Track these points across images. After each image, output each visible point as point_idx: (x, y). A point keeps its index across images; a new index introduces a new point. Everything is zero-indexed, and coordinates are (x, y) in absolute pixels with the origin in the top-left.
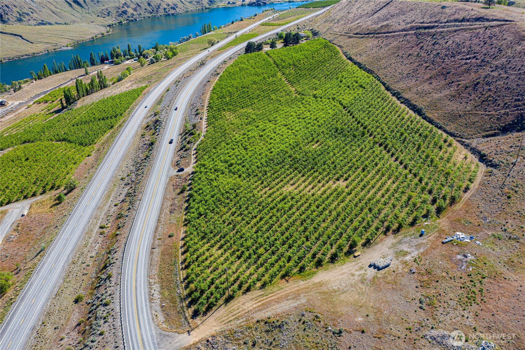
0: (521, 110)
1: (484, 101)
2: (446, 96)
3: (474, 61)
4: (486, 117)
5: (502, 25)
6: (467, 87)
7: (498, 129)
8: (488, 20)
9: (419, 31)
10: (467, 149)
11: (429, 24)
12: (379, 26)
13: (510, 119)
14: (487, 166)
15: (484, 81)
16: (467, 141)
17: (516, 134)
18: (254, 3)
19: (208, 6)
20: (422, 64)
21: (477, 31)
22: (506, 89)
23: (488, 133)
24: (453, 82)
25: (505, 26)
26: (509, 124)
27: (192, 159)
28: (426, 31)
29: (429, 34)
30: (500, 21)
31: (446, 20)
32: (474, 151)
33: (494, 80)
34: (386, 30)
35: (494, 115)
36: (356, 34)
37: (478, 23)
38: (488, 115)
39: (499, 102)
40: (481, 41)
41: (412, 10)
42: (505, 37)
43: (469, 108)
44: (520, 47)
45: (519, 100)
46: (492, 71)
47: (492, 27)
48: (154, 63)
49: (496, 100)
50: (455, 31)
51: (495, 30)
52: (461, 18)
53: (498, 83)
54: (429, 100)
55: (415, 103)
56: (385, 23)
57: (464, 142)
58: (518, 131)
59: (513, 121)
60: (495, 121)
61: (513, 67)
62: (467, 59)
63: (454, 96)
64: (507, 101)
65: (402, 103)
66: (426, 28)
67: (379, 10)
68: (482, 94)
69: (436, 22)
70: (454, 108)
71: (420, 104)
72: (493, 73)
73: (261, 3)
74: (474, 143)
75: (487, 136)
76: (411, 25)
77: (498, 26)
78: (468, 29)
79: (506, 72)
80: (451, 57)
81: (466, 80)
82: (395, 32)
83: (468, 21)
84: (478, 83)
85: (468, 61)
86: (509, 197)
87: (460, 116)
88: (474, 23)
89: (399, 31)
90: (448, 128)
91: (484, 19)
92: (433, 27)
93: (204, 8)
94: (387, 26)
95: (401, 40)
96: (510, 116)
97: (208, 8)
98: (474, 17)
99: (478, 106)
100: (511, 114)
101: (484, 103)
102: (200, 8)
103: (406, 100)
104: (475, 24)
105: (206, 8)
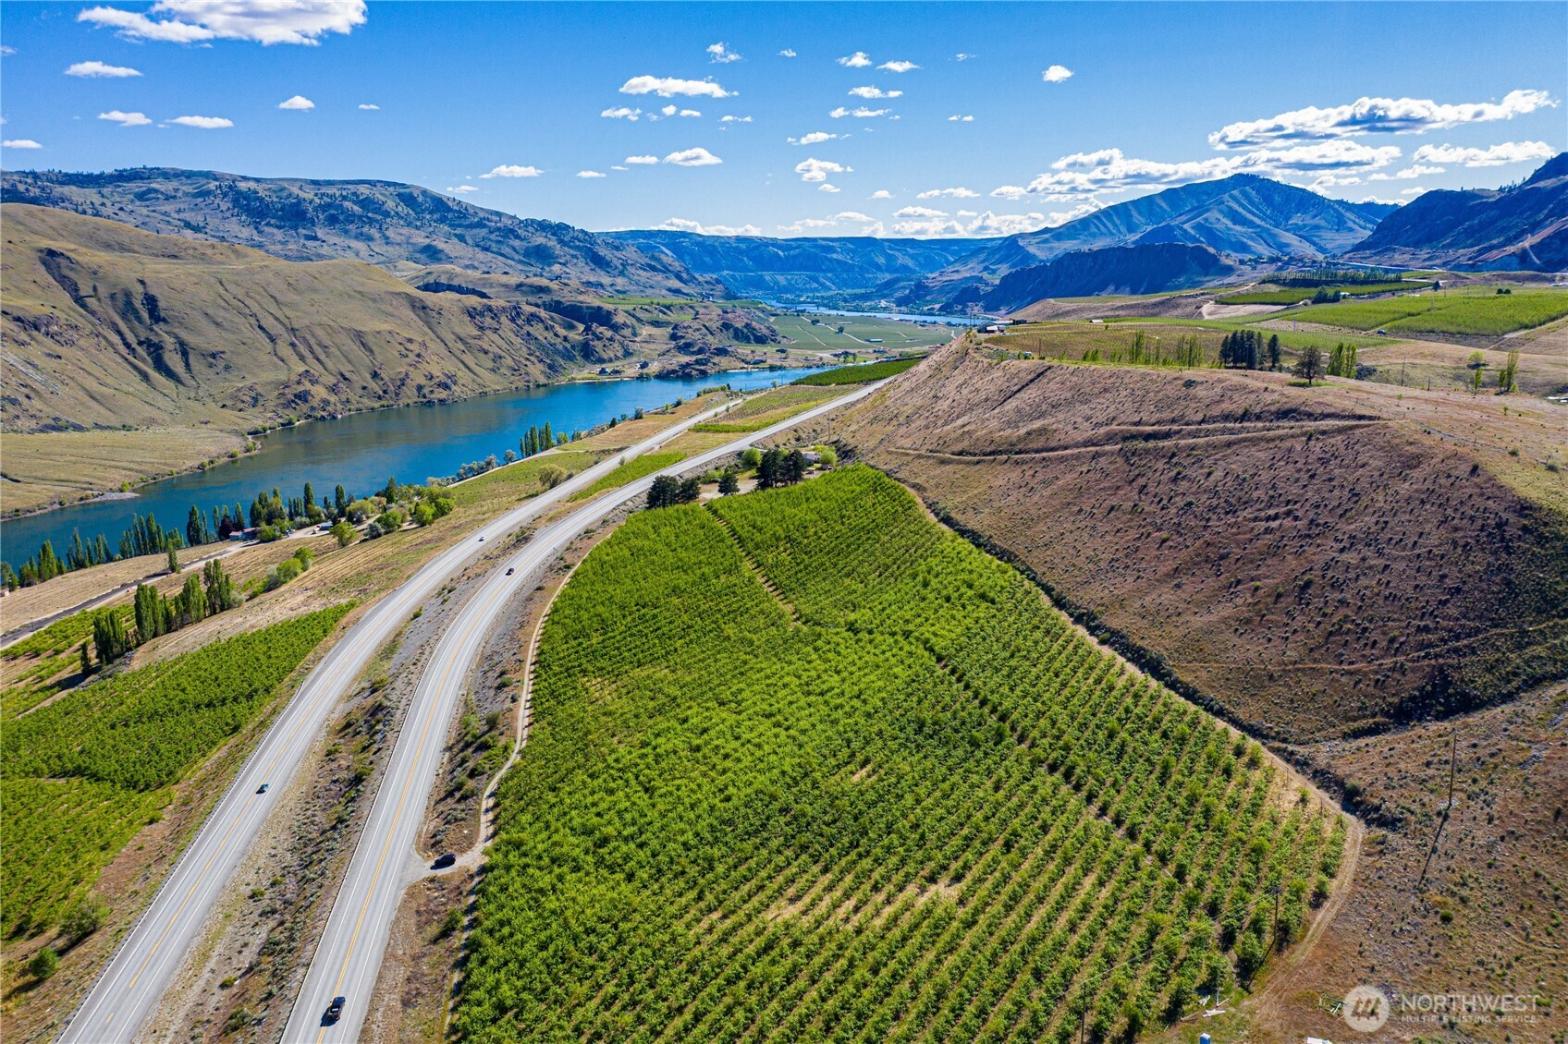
0: (1436, 656)
1: (1331, 634)
2: (1224, 620)
3: (1288, 522)
4: (1344, 679)
5: (1352, 428)
6: (1279, 596)
7: (1387, 714)
8: (1310, 416)
9: (1131, 445)
10: (1304, 773)
11: (1156, 428)
12: (1023, 431)
13: (1411, 684)
14: (1369, 823)
15: (1323, 577)
16: (1302, 751)
17: (1434, 727)
18: (674, 371)
19: (542, 380)
20: (1149, 534)
21: (1287, 444)
22: (1386, 598)
23: (1356, 725)
24: (1239, 582)
25: (1357, 432)
26: (1412, 698)
27: (483, 827)
28: (1151, 444)
29: (1158, 454)
30: (1344, 417)
31: (1199, 417)
32: (1324, 779)
33: (1352, 575)
34: (1040, 443)
35: (1365, 674)
36: (960, 453)
37: (1286, 423)
38: (1350, 673)
39: (1373, 636)
40: (1299, 471)
41: (1106, 390)
42: (1362, 459)
43: (1292, 654)
44: (1407, 485)
45: (1426, 629)
46: (1342, 550)
47: (1324, 433)
48: (379, 535)
49: (1365, 630)
50: (1229, 444)
51: (1332, 441)
52: (1241, 412)
53: (1363, 581)
54: (1177, 633)
55: (1140, 643)
56: (1037, 424)
57: (1292, 753)
58: (1440, 717)
59: (1421, 689)
60: (1371, 689)
61: (1397, 538)
62: (1268, 519)
63: (1248, 621)
64: (1396, 633)
65: (1103, 642)
66: (1148, 437)
67: (1019, 391)
68: (1325, 615)
69: (1173, 421)
70: (1251, 654)
71: (1154, 644)
72: (1345, 557)
73: (694, 373)
74: (1322, 754)
75: (1357, 734)
76: (1108, 428)
77: (1340, 431)
78: (1262, 439)
79: (1380, 553)
80: (1227, 513)
81: (1274, 576)
82: (1066, 448)
83: (1258, 418)
84: (1308, 584)
85: (1274, 524)
86: (1446, 919)
87: (1271, 677)
88: (1275, 424)
89: (1077, 445)
90: (1241, 714)
91: (1299, 414)
92: (1167, 435)
93: (531, 385)
94: (1043, 431)
95: (1085, 470)
96: (1410, 675)
97: (545, 385)
98: (1273, 408)
99: (1319, 647)
100: (1413, 670)
101: (1332, 638)
102: (520, 385)
103: (1114, 633)
104: (1278, 427)
105: (538, 386)
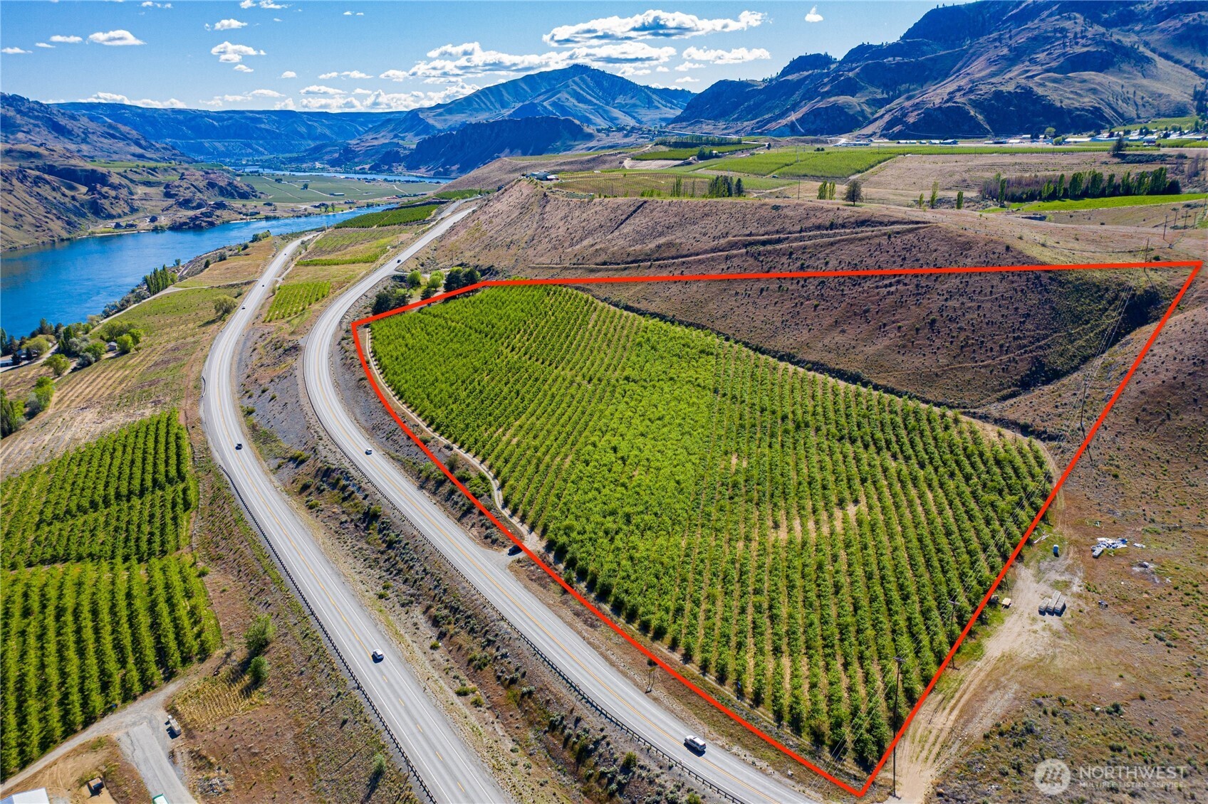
0: (1031, 352)
1: (962, 347)
2: (887, 347)
3: (900, 287)
4: (982, 370)
5: (916, 229)
6: (917, 330)
7: (1016, 385)
8: (881, 223)
9: (754, 249)
10: (988, 422)
11: (766, 237)
12: (652, 245)
13: (1024, 368)
14: (1043, 440)
15: (942, 316)
16: (980, 411)
17: (1046, 388)
19: (65, 235)
20: (802, 304)
21: (877, 241)
22: (987, 324)
23: (1002, 393)
24: (885, 325)
25: (921, 231)
26: (1027, 375)
28: (769, 247)
29: (779, 253)
30: (905, 223)
31: (798, 228)
32: (1000, 422)
33: (960, 313)
34: (673, 252)
35: (994, 366)
36: (605, 263)
37: (864, 229)
38: (985, 367)
39: (989, 345)
40: (893, 256)
41: (706, 215)
42: (933, 247)
43: (943, 361)
44: (969, 260)
45: (1019, 338)
46: (946, 300)
47: (898, 233)
48: (90, 364)
49: (982, 342)
50: (832, 244)
51: (907, 237)
52: (828, 224)
53: (968, 316)
54: (861, 357)
55: (837, 367)
56: (662, 240)
57: (975, 413)
58: (1044, 383)
59: (1030, 370)
60: (1001, 373)
61: (979, 289)
62: (886, 286)
63: (904, 346)
64: (1002, 342)
65: (809, 370)
66: (764, 243)
67: (627, 219)
68: (953, 337)
69: (778, 232)
70: (917, 364)
71: (853, 369)
72: (949, 303)
73: (204, 224)
74: (994, 410)
75: (1004, 398)
76: (727, 240)
77: (910, 231)
78: (855, 239)
79: (971, 299)
80: (854, 285)
81: (910, 316)
82: (697, 255)
83: (843, 226)
84: (934, 321)
85: (893, 289)
86: (1116, 476)
87: (937, 375)
88: (860, 229)
89: (706, 252)
90: (928, 397)
91: (873, 222)
92: (779, 241)
93: (56, 239)
94: (670, 245)
95: (725, 267)
96: (1020, 363)
97: (68, 239)
98: (852, 220)
99: (959, 355)
100: (1021, 360)
101: (964, 349)
102: (46, 239)
103: (814, 364)
104: (862, 232)
105: (62, 240)
